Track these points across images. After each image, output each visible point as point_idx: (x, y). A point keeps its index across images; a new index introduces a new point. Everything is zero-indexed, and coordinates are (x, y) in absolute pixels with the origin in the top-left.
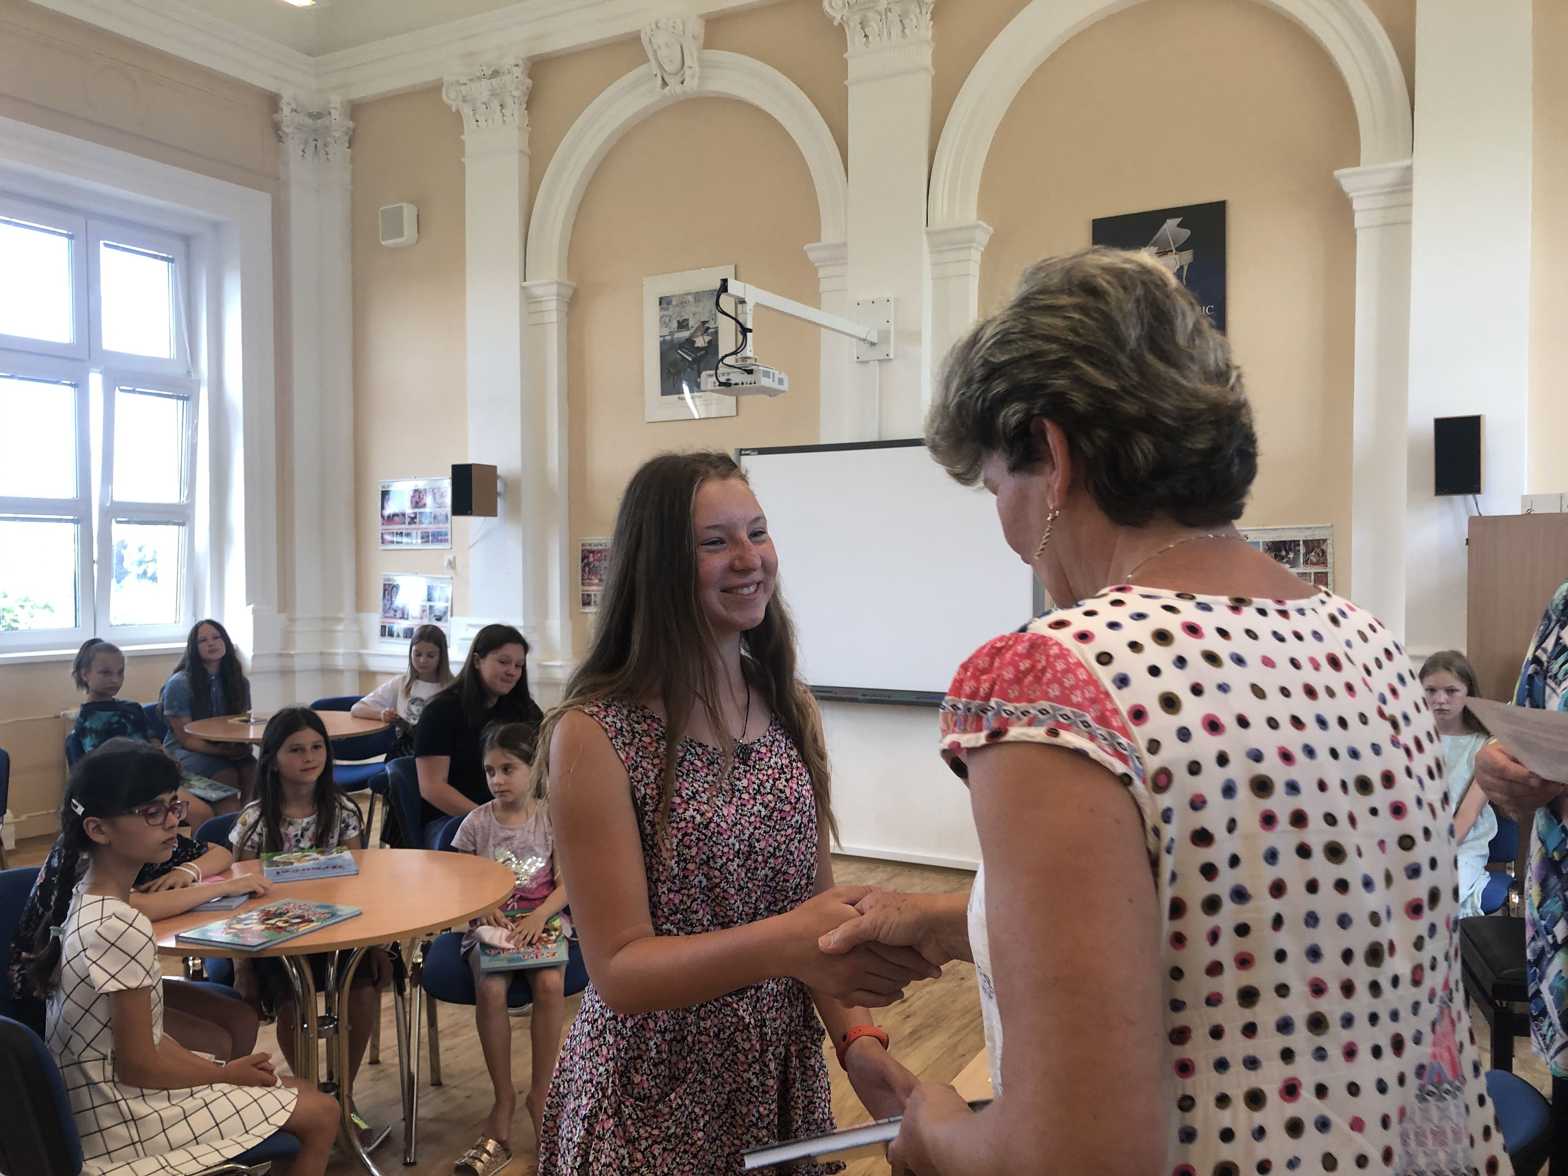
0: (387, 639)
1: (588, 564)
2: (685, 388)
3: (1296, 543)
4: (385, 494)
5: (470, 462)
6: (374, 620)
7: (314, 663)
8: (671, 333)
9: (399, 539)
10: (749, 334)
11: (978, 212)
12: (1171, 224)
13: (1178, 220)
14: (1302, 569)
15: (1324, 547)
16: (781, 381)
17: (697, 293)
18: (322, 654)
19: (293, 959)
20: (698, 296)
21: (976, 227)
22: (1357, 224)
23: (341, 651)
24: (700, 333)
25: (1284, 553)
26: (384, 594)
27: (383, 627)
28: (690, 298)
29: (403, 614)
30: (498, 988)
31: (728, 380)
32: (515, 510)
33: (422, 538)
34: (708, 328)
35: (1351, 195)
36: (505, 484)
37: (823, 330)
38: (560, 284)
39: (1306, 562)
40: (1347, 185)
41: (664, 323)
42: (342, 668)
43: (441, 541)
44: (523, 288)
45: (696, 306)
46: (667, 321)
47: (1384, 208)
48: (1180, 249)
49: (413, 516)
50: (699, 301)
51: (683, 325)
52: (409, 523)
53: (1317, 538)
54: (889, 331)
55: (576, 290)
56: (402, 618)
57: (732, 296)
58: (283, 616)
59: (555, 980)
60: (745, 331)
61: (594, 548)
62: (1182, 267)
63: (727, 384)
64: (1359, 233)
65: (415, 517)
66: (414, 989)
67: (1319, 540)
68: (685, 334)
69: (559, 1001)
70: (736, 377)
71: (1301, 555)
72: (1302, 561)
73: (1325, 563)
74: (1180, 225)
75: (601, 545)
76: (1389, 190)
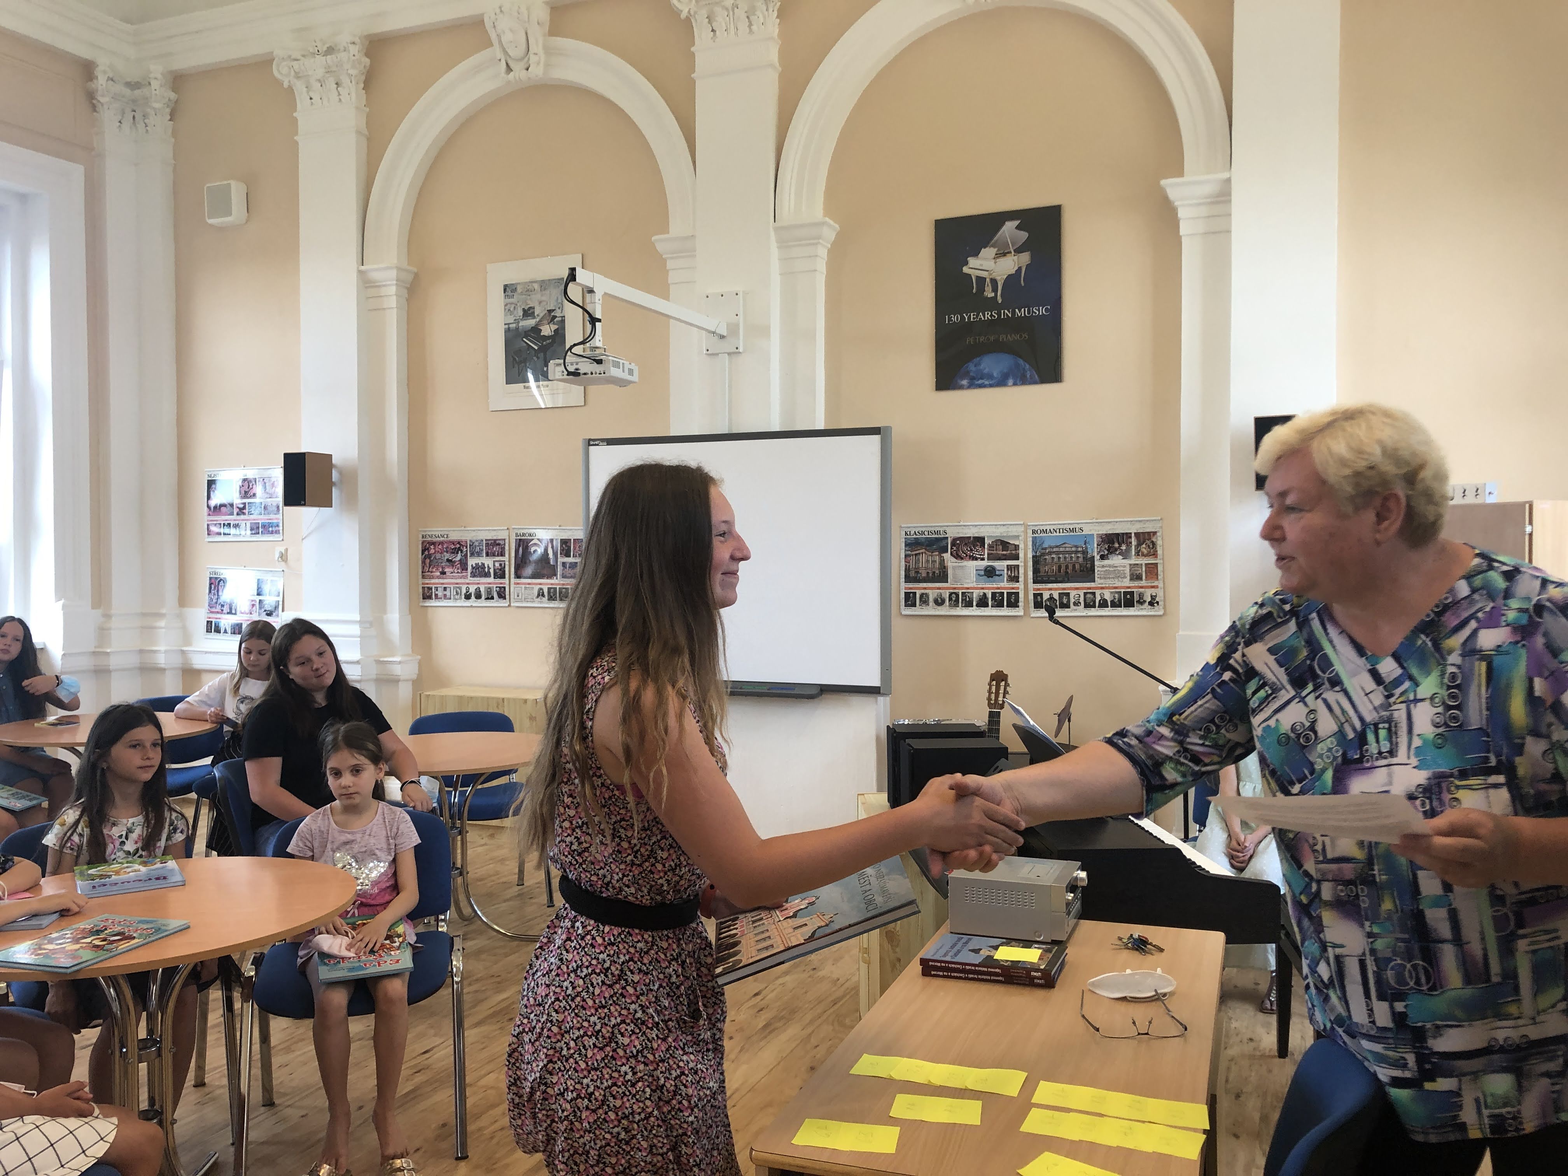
0: (213, 635)
1: (429, 556)
2: (530, 376)
3: (1129, 535)
4: (211, 483)
5: (303, 451)
6: (200, 615)
7: (133, 660)
8: (517, 321)
9: (227, 530)
10: (597, 324)
11: (824, 209)
12: (1010, 226)
13: (1017, 223)
14: (1133, 562)
15: (1154, 540)
16: (631, 372)
17: (543, 281)
18: (141, 651)
19: (112, 980)
20: (544, 285)
21: (823, 224)
22: (1182, 232)
23: (162, 648)
24: (545, 322)
25: (1117, 545)
26: (210, 588)
27: (209, 623)
28: (536, 286)
29: (231, 609)
30: (339, 998)
31: (577, 369)
32: (351, 502)
33: (252, 529)
34: (555, 317)
35: (1176, 204)
36: (341, 473)
37: (671, 321)
38: (399, 269)
39: (1138, 554)
40: (1172, 194)
41: (508, 311)
42: (163, 666)
43: (272, 533)
44: (360, 272)
45: (542, 295)
46: (512, 309)
47: (1209, 217)
48: (1018, 251)
49: (242, 506)
50: (545, 289)
51: (528, 313)
52: (238, 514)
53: (1148, 530)
54: (737, 325)
55: (416, 276)
56: (230, 613)
57: (580, 284)
58: (99, 612)
59: (398, 988)
60: (594, 320)
61: (435, 540)
62: (1020, 269)
63: (576, 374)
64: (1184, 240)
65: (244, 508)
66: (245, 1004)
67: (1149, 533)
68: (530, 322)
69: (403, 1010)
70: (585, 367)
71: (1133, 547)
72: (1133, 553)
73: (1155, 555)
74: (1018, 228)
75: (443, 536)
76: (1209, 200)
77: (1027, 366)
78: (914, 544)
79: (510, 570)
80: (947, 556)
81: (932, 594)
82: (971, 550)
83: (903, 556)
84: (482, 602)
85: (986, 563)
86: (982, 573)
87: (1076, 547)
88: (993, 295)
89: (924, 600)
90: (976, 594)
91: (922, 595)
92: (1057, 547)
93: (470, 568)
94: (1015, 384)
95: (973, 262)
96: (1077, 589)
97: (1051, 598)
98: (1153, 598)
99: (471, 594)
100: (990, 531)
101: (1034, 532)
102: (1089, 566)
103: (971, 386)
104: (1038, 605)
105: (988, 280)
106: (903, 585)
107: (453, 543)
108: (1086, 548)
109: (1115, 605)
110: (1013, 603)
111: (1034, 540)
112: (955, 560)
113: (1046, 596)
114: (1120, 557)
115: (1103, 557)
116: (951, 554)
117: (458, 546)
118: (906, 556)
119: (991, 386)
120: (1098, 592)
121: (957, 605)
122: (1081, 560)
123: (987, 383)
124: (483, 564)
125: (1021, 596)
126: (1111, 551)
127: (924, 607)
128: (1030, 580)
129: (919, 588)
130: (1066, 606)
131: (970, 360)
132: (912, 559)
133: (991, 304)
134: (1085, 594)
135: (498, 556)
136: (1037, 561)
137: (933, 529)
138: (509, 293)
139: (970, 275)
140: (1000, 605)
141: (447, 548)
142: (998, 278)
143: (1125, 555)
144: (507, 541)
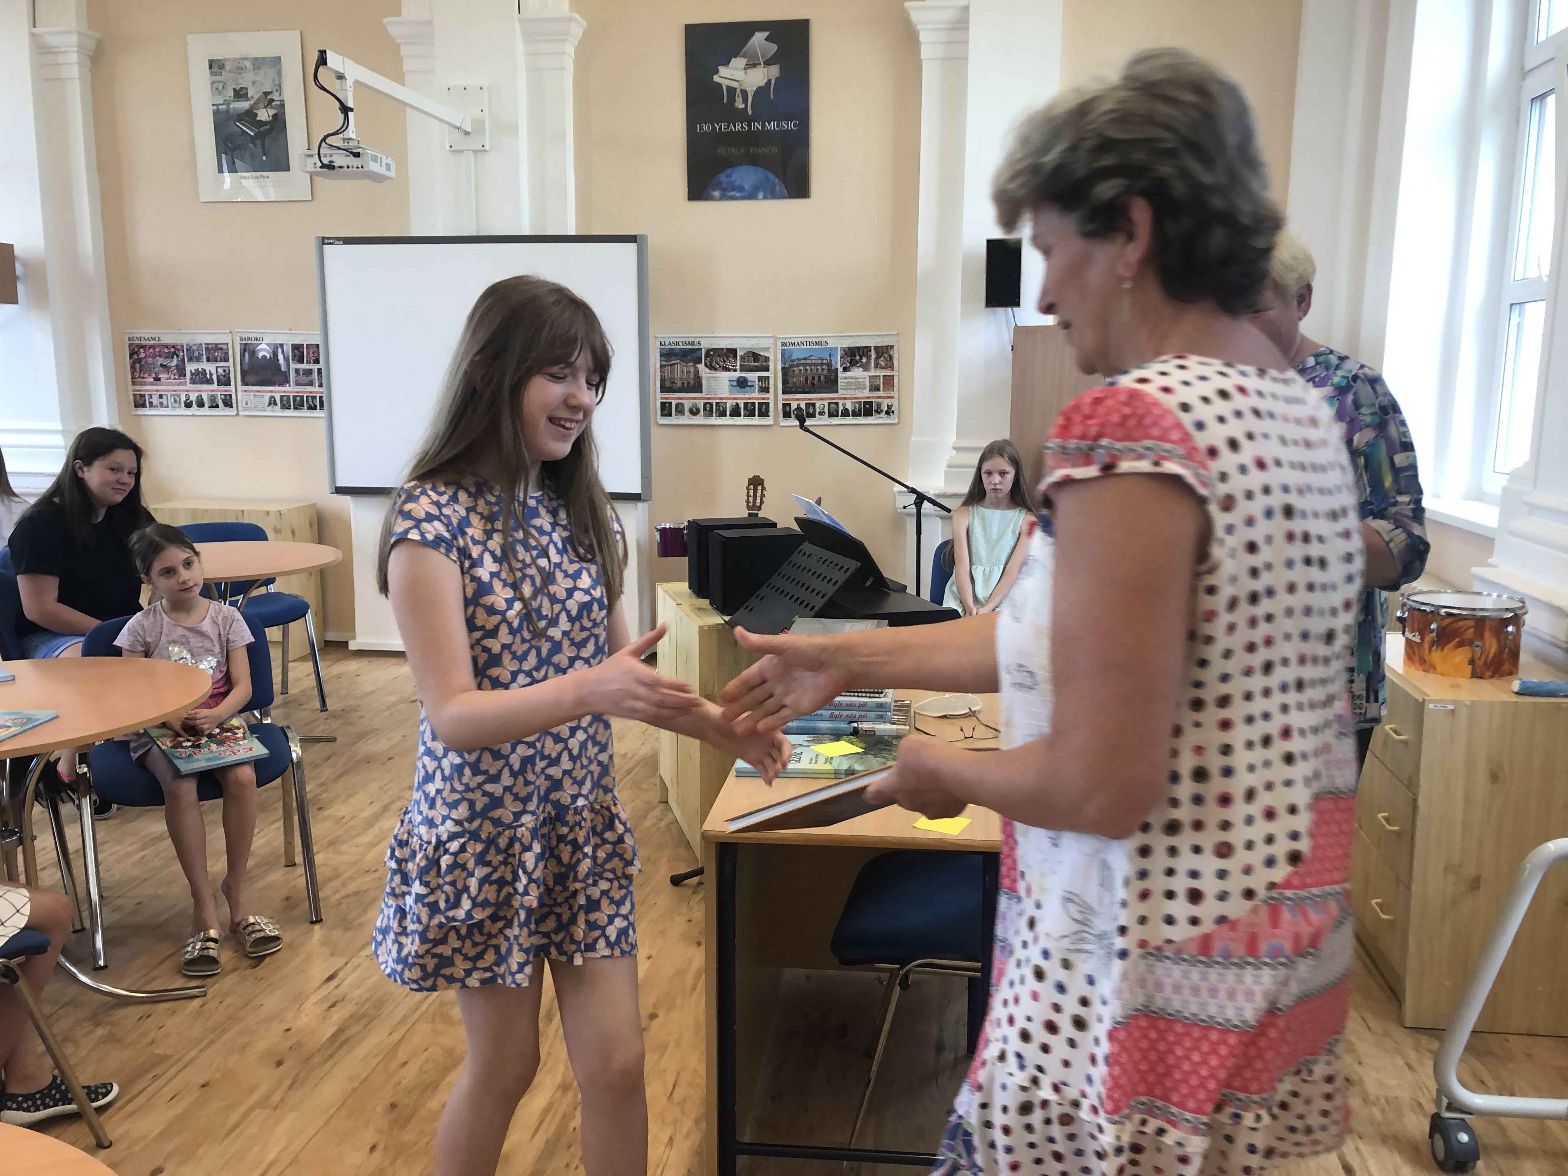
1: (139, 361)
3: (868, 349)
8: (227, 103)
12: (759, 37)
13: (767, 33)
14: (873, 373)
15: (891, 353)
16: (388, 167)
17: (256, 59)
20: (258, 63)
21: (571, 19)
22: (924, 55)
24: (262, 105)
25: (858, 358)
28: (248, 64)
30: (189, 785)
31: (332, 162)
32: (41, 297)
34: (272, 100)
35: (919, 27)
36: (25, 267)
38: (81, 34)
40: (916, 17)
41: (216, 90)
44: (33, 35)
45: (256, 74)
46: (220, 88)
47: (947, 42)
48: (768, 63)
50: (259, 68)
51: (240, 94)
53: (885, 344)
54: (483, 121)
55: (100, 43)
57: (330, 69)
59: (246, 775)
60: (345, 110)
61: (144, 343)
62: (769, 81)
63: (331, 167)
64: (924, 64)
67: (887, 347)
68: (244, 105)
70: (340, 159)
71: (873, 360)
72: (873, 365)
73: (892, 367)
74: (767, 39)
75: (154, 339)
76: (950, 26)
77: (777, 180)
78: (669, 355)
79: (236, 376)
80: (701, 367)
81: (687, 405)
82: (724, 361)
83: (658, 366)
84: (206, 411)
85: (738, 374)
86: (735, 383)
87: (822, 359)
88: (743, 106)
89: (680, 410)
90: (729, 404)
91: (677, 405)
92: (805, 359)
93: (188, 375)
94: (765, 198)
95: (723, 71)
96: (821, 399)
97: (799, 408)
98: (889, 407)
99: (191, 402)
100: (742, 344)
101: (782, 345)
102: (833, 377)
103: (724, 197)
104: (787, 415)
105: (738, 91)
106: (659, 395)
107: (167, 347)
108: (831, 361)
109: (856, 414)
110: (764, 414)
111: (783, 351)
112: (707, 370)
113: (794, 406)
114: (861, 369)
115: (845, 370)
116: (706, 365)
117: (173, 350)
118: (661, 366)
119: (743, 198)
120: (841, 403)
121: (711, 415)
122: (826, 372)
123: (738, 195)
124: (204, 370)
125: (771, 406)
126: (853, 363)
127: (680, 416)
128: (780, 391)
129: (674, 398)
130: (813, 416)
131: (722, 170)
132: (667, 370)
133: (741, 115)
134: (829, 404)
135: (221, 361)
136: (786, 372)
137: (687, 340)
138: (215, 69)
139: (720, 85)
140: (750, 414)
141: (159, 352)
142: (748, 90)
143: (866, 367)
144: (230, 345)
